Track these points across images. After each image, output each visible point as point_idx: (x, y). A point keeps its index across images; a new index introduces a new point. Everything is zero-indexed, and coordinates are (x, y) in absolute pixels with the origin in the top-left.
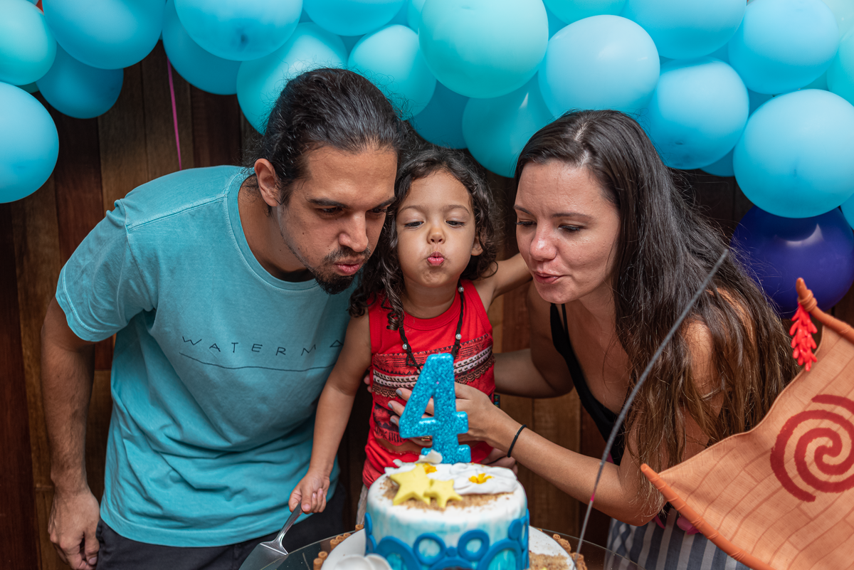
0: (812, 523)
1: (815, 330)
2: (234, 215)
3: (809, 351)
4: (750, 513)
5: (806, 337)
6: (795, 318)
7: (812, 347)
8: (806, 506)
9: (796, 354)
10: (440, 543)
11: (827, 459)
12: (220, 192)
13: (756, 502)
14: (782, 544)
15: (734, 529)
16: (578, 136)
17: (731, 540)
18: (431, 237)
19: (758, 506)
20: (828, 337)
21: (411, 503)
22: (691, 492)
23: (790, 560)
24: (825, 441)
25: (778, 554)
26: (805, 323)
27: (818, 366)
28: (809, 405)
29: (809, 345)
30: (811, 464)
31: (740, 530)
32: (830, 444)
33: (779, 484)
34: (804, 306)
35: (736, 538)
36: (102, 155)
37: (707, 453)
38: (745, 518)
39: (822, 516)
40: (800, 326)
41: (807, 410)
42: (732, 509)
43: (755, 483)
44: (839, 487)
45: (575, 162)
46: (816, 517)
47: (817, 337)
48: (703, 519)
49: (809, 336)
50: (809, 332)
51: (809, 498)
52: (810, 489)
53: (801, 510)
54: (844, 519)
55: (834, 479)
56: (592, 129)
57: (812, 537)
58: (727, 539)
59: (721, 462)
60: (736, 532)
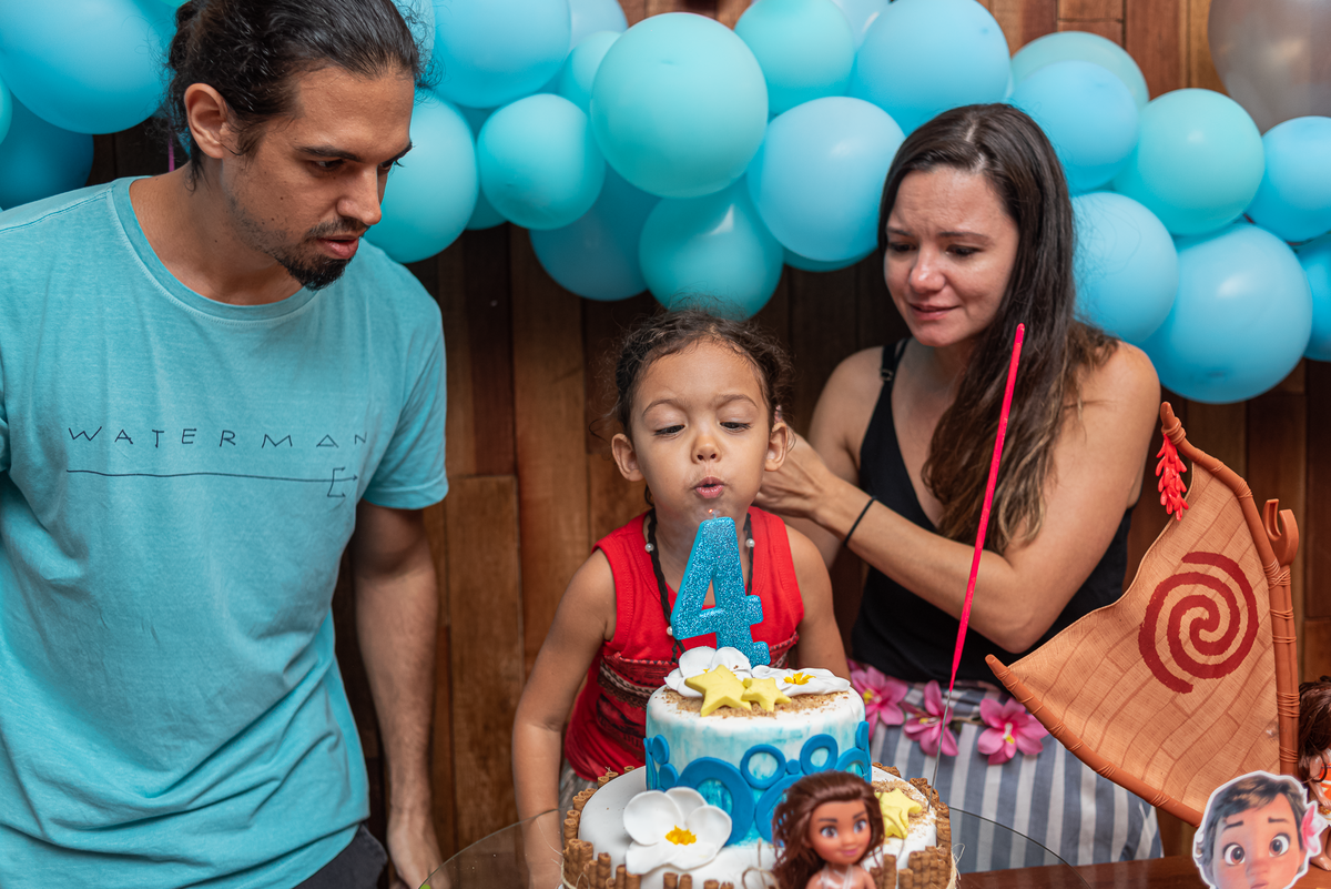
0: (1189, 721)
1: (1185, 469)
2: (125, 213)
3: (1179, 496)
4: (1116, 714)
5: (1175, 477)
6: (1160, 453)
7: (1181, 491)
8: (1182, 698)
9: (1163, 500)
10: (777, 756)
11: (1204, 635)
13: (1123, 699)
14: (1155, 754)
15: (1099, 736)
16: (969, 136)
17: (1097, 751)
18: (697, 452)
19: (1124, 704)
20: (1199, 476)
21: (725, 711)
22: (1047, 689)
23: (1165, 774)
24: (1199, 612)
25: (1151, 766)
26: (1172, 460)
27: (1189, 514)
28: (1179, 566)
29: (1178, 488)
30: (1186, 643)
31: (1106, 737)
32: (1206, 616)
33: (1149, 672)
34: (1171, 437)
35: (1102, 748)
37: (1062, 638)
38: (1110, 721)
39: (1201, 711)
40: (1167, 464)
41: (1177, 573)
42: (1095, 711)
43: (1121, 674)
44: (1219, 671)
45: (969, 168)
46: (1193, 713)
47: (1186, 478)
48: (1063, 725)
49: (1178, 476)
50: (1177, 472)
51: (1184, 687)
52: (1186, 676)
53: (1177, 706)
54: (1226, 713)
55: (1213, 660)
56: (984, 126)
57: (1189, 740)
58: (1093, 749)
59: (1079, 648)
60: (1102, 741)
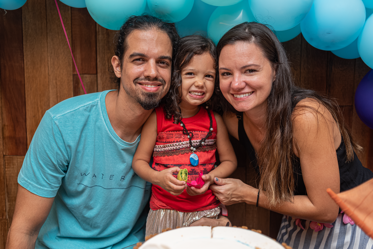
2: (103, 108)
12: (97, 98)
36: (24, 43)
